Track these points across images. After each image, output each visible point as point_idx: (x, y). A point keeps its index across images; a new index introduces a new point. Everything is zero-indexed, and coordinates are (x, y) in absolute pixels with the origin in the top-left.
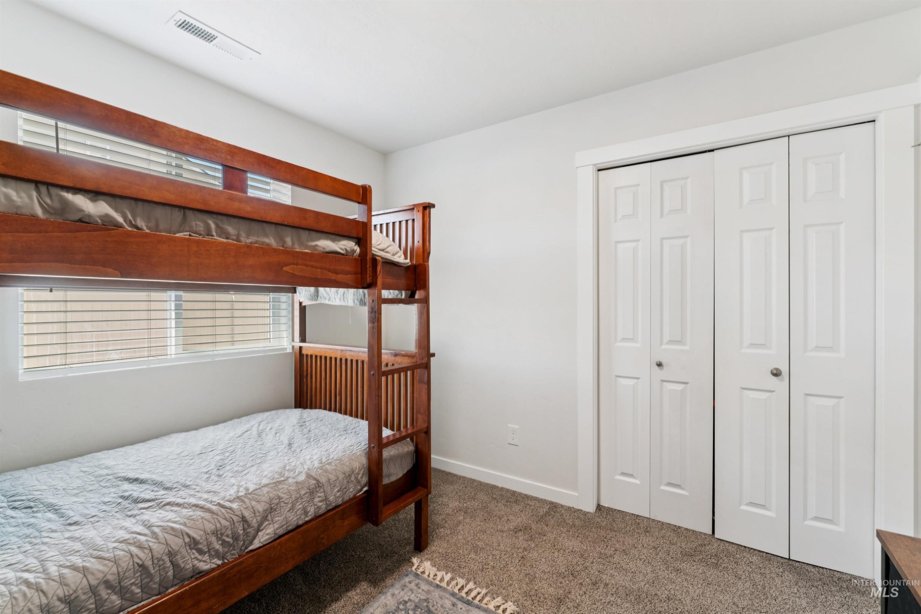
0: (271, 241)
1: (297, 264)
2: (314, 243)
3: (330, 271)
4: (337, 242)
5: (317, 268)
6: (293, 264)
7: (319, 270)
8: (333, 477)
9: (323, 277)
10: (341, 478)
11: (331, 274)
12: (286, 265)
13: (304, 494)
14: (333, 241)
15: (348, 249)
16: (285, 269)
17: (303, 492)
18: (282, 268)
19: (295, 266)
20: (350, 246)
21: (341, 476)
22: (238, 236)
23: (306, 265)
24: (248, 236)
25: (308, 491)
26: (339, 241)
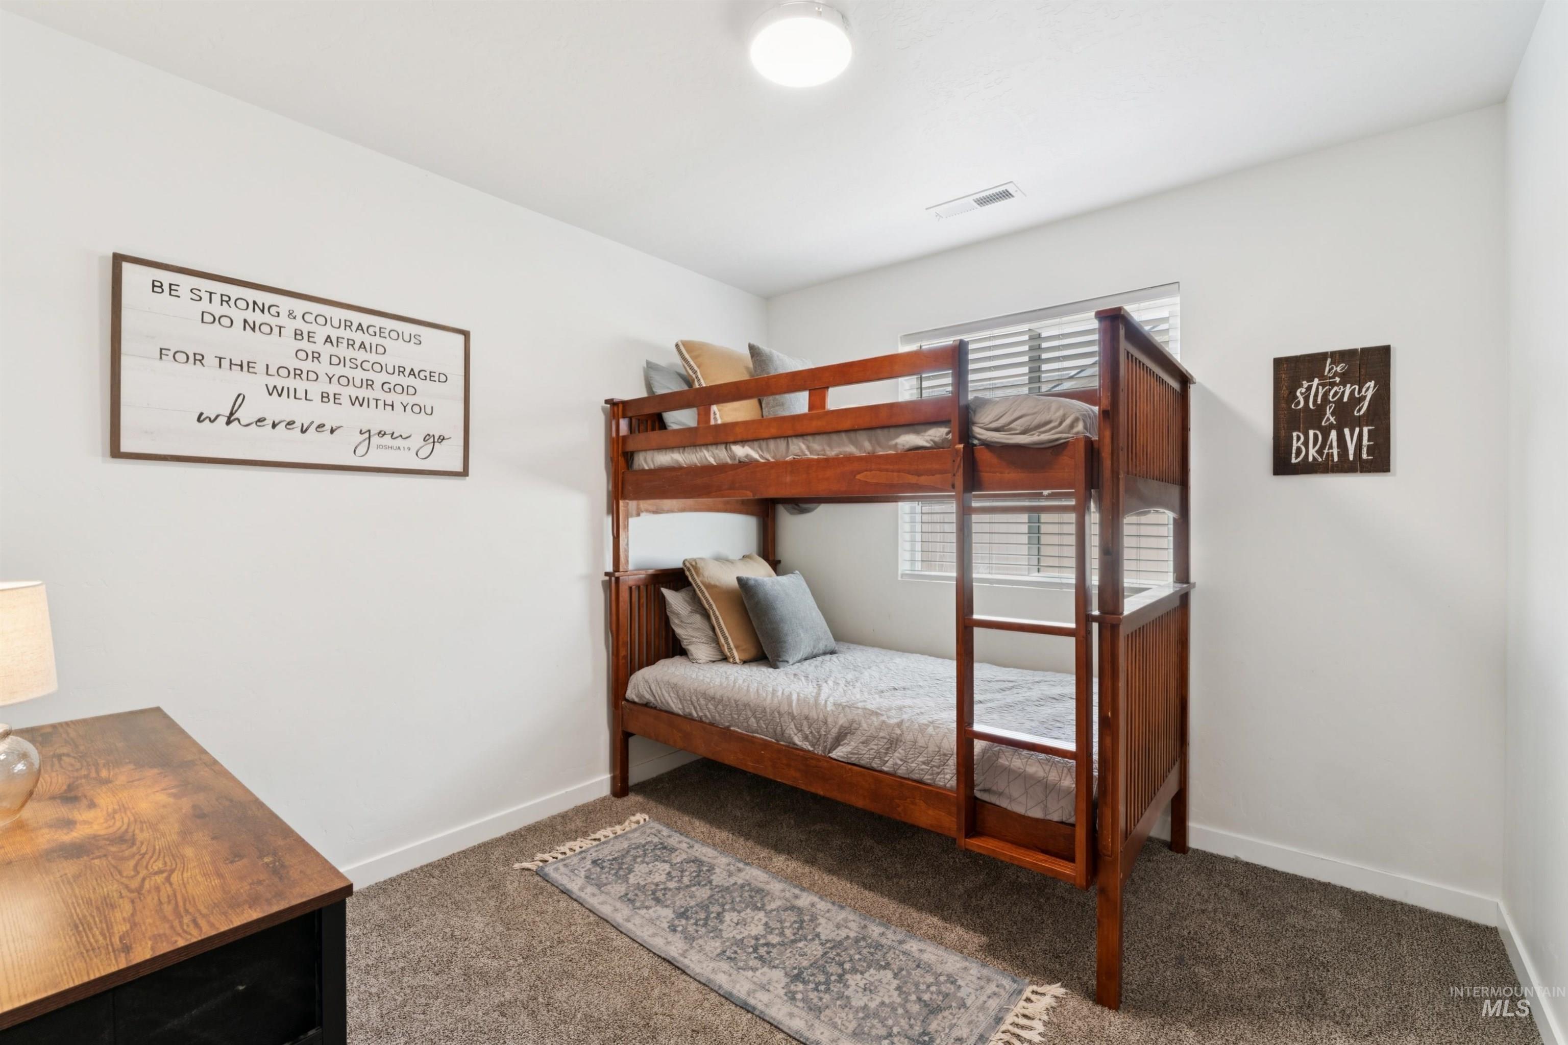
0: (851, 449)
1: (871, 471)
2: (893, 442)
3: (909, 473)
4: (923, 434)
5: (893, 471)
6: (866, 471)
7: (895, 474)
8: (921, 742)
9: (901, 482)
10: (930, 749)
11: (910, 476)
12: (859, 473)
13: (882, 738)
14: (917, 432)
15: (937, 439)
16: (858, 477)
17: (882, 734)
18: (855, 476)
19: (868, 473)
20: (938, 434)
21: (932, 748)
22: (824, 450)
23: (880, 470)
24: (831, 448)
25: (888, 737)
26: (925, 431)
